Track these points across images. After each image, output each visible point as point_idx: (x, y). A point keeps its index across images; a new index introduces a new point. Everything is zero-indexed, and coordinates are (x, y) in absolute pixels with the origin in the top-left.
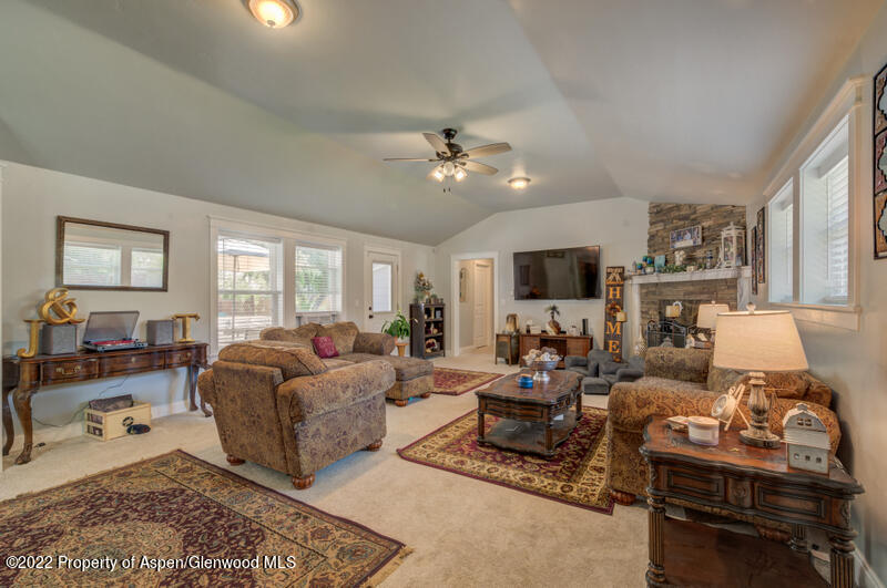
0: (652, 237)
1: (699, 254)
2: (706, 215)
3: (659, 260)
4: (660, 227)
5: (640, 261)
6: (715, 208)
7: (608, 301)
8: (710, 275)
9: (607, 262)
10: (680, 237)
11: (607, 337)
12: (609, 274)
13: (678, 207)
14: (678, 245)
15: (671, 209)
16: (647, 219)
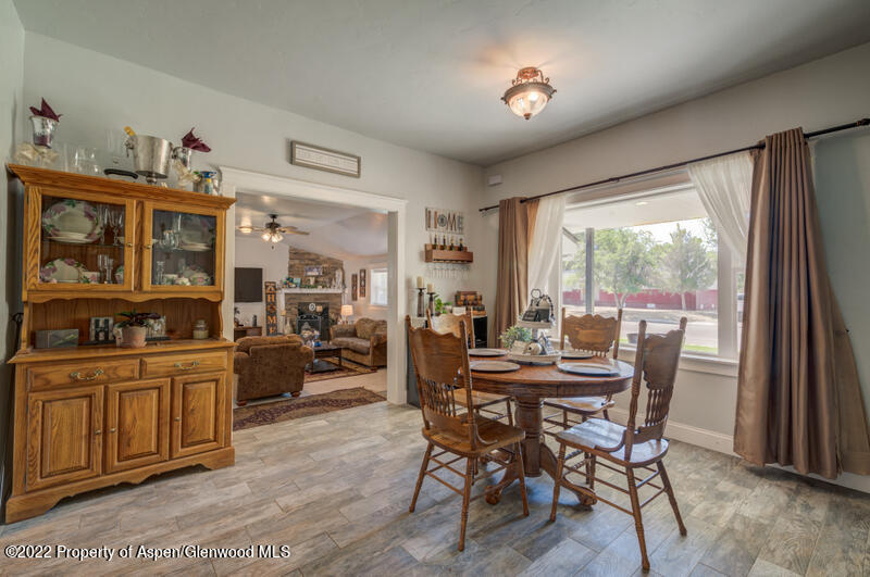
0: (291, 267)
1: (321, 279)
2: (325, 262)
3: (297, 280)
4: (297, 262)
5: (284, 280)
6: (329, 259)
7: (267, 304)
8: (330, 291)
9: (266, 278)
10: (311, 270)
11: (268, 326)
12: (267, 287)
13: (309, 254)
14: (309, 273)
15: (304, 254)
16: (288, 256)
